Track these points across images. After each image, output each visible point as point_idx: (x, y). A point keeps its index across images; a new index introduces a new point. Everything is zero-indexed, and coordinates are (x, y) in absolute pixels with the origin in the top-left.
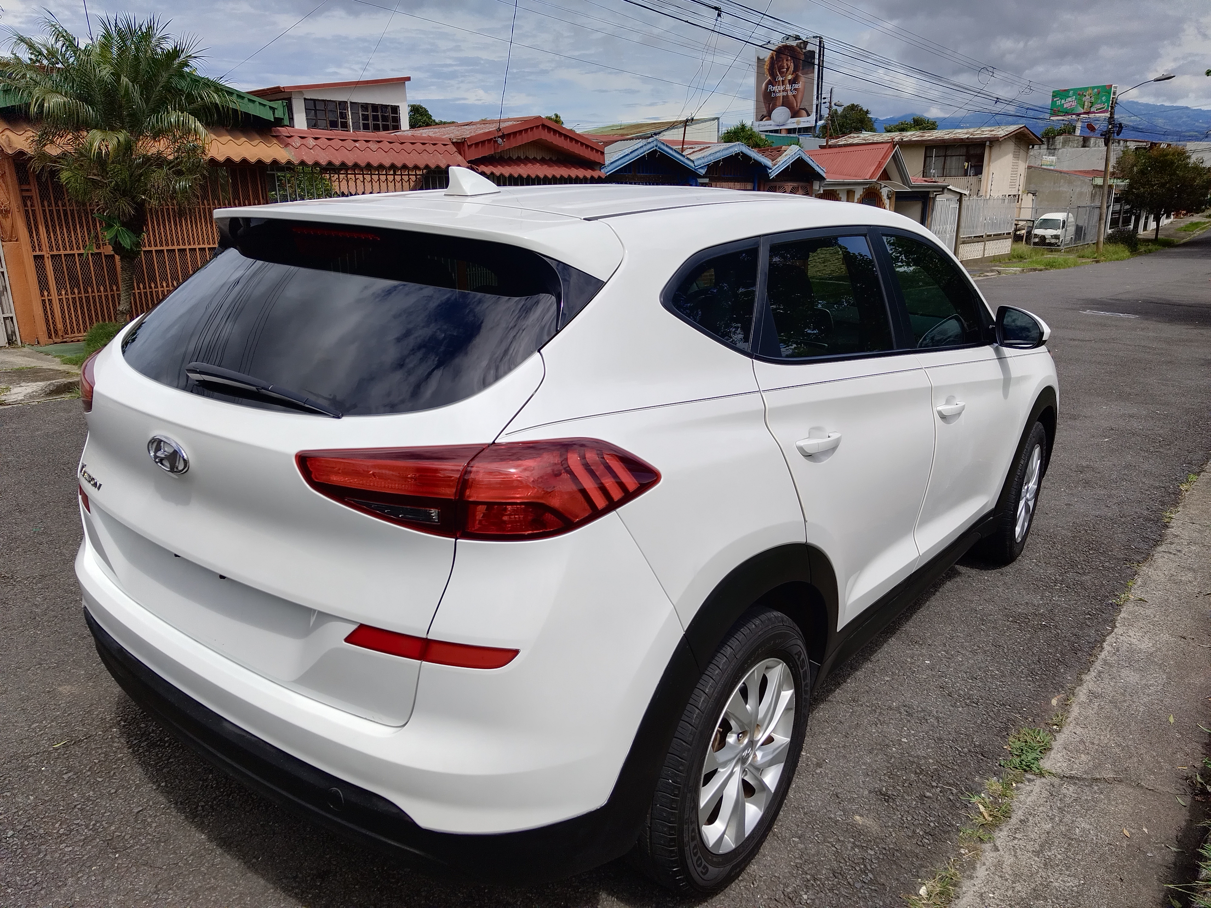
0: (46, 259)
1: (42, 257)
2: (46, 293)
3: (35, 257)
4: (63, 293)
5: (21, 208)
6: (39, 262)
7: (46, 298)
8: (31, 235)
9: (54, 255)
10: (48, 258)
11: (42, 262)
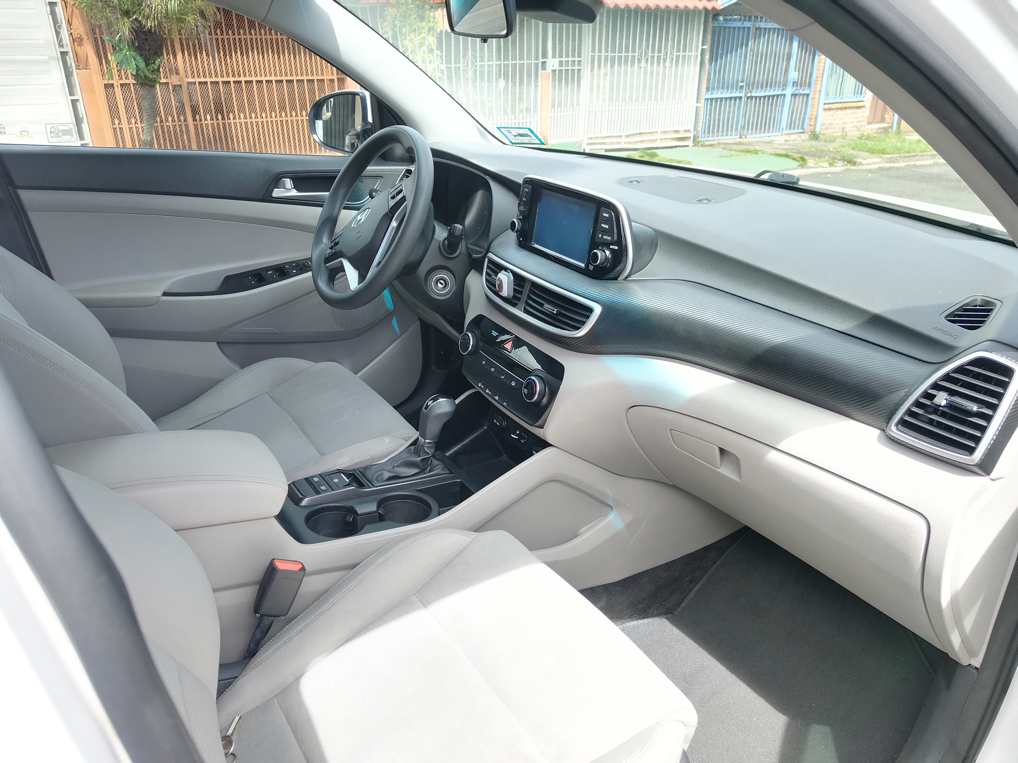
0: (116, 87)
1: (112, 85)
2: (117, 122)
3: (106, 86)
4: (133, 121)
5: (90, 36)
6: (110, 91)
7: (117, 126)
8: (101, 64)
9: (124, 84)
10: (118, 86)
11: (113, 91)
